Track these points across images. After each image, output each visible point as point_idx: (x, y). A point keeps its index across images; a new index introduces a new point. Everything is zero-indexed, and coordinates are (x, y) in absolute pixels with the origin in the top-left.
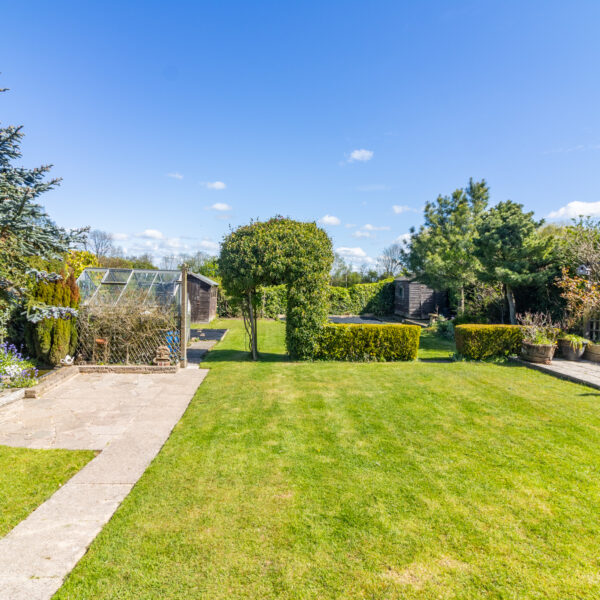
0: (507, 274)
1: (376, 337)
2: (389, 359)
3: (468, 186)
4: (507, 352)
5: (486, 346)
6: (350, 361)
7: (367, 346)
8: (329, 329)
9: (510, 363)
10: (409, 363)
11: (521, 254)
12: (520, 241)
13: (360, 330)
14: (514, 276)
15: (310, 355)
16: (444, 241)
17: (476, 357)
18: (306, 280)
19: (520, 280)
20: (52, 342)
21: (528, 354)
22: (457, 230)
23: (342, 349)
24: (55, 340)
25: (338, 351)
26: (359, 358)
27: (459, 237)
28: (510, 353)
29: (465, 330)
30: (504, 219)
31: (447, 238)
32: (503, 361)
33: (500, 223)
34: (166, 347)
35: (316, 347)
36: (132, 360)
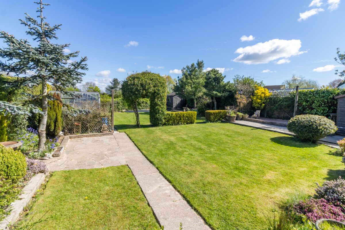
0: (217, 94)
1: (183, 116)
2: (187, 124)
3: (197, 62)
4: (221, 119)
5: (216, 117)
6: (175, 125)
7: (180, 119)
8: (168, 114)
9: (222, 122)
10: (192, 125)
11: (220, 87)
12: (220, 82)
13: (178, 114)
14: (219, 94)
15: (161, 124)
16: (191, 82)
17: (213, 121)
18: (160, 96)
19: (220, 95)
20: (55, 126)
21: (229, 119)
22: (195, 78)
23: (172, 121)
24: (57, 125)
25: (171, 122)
26: (178, 124)
27: (195, 80)
28: (222, 119)
29: (210, 112)
30: (215, 75)
31: (192, 81)
32: (220, 122)
33: (214, 76)
34: (106, 125)
35: (164, 121)
36: (91, 131)
